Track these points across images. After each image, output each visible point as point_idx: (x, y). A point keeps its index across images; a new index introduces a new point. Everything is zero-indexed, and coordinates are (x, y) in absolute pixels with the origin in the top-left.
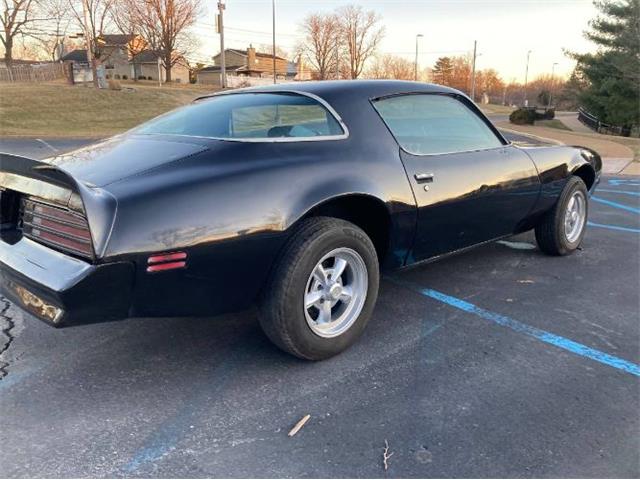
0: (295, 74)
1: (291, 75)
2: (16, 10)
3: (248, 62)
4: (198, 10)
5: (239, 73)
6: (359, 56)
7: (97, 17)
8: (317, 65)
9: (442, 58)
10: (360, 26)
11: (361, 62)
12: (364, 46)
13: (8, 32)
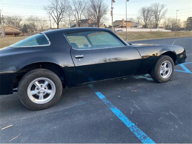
0: (137, 26)
1: (136, 27)
2: (60, 15)
3: (122, 24)
4: (107, 10)
5: (119, 27)
6: (158, 19)
7: (79, 15)
8: (144, 23)
9: (190, 17)
10: (159, 9)
11: (159, 21)
12: (160, 16)
13: (58, 21)
